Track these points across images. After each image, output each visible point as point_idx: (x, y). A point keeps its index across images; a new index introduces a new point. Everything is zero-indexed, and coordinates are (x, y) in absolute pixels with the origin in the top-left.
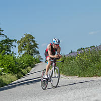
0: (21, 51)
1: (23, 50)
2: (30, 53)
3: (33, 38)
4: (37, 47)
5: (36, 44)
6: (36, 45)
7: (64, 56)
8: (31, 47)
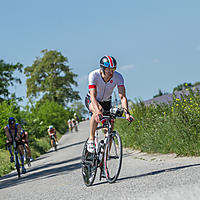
0: (34, 92)
1: (40, 90)
2: (56, 98)
3: (63, 59)
4: (73, 82)
5: (72, 76)
6: (70, 78)
7: (142, 104)
8: (58, 83)
